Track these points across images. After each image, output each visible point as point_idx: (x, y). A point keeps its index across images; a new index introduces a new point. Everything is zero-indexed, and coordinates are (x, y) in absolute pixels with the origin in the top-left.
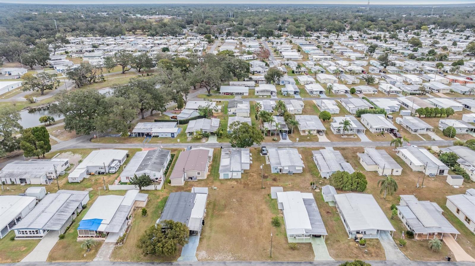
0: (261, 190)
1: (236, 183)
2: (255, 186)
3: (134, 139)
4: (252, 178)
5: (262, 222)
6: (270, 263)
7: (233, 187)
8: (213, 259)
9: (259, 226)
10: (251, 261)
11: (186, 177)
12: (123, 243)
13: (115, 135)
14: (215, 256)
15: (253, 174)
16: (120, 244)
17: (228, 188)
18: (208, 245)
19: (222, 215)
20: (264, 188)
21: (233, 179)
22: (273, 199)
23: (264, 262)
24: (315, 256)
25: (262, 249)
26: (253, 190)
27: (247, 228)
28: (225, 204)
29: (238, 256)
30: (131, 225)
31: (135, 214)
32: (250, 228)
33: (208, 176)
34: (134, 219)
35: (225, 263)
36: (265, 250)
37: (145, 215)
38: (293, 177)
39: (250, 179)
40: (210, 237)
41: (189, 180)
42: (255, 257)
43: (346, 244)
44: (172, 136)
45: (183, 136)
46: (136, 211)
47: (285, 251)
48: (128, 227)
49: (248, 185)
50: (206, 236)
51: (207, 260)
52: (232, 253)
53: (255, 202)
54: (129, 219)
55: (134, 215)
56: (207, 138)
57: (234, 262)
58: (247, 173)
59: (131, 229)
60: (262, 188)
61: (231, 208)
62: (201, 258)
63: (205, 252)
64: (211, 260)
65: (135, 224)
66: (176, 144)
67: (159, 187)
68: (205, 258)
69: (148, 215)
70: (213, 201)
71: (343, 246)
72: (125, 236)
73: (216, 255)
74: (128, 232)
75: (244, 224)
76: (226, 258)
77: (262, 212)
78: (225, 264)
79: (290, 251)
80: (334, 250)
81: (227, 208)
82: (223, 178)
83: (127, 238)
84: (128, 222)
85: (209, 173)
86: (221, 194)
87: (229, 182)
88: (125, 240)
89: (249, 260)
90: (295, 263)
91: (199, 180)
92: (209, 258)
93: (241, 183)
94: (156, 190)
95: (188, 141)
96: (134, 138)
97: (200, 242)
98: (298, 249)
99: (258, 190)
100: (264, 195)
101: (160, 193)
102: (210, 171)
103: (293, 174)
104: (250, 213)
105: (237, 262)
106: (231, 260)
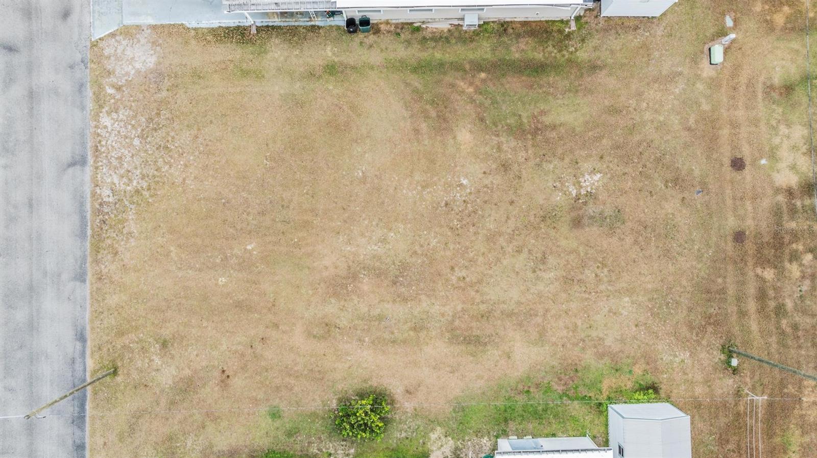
5: (380, 341)
19: (442, 118)
22: (603, 411)
28: (554, 127)
53: (575, 306)
61: (507, 166)
75: (363, 241)
81: (511, 144)
104: (461, 273)
105: (83, 218)
106: (98, 191)
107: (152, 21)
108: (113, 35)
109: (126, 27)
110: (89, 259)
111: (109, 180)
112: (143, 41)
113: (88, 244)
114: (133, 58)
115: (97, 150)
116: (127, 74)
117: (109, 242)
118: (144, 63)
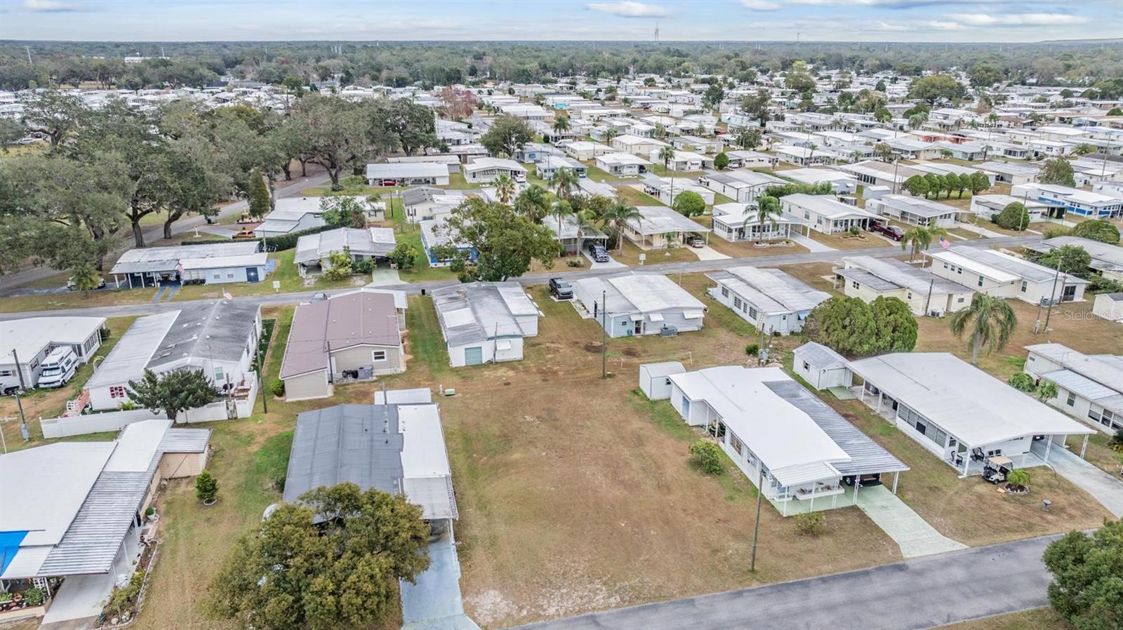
0: (602, 382)
1: (511, 373)
2: (579, 375)
3: (119, 294)
4: (557, 354)
5: (658, 468)
6: (763, 591)
7: (508, 384)
8: (540, 615)
9: (655, 482)
10: (687, 597)
11: (334, 372)
12: (132, 614)
13: (46, 291)
14: (541, 601)
15: (553, 345)
16: (120, 621)
17: (491, 389)
18: (499, 568)
19: (506, 465)
20: (609, 376)
21: (497, 363)
22: (655, 402)
23: (739, 594)
24: (896, 545)
25: (707, 551)
26: (577, 384)
27: (617, 492)
28: (502, 431)
29: (633, 588)
30: (159, 542)
31: (169, 503)
32: (626, 493)
33: (410, 365)
34: (168, 521)
35: (593, 620)
36: (718, 551)
37: (209, 501)
38: (680, 341)
39: (551, 359)
40: (493, 541)
41: (345, 381)
42: (698, 581)
43: (966, 495)
44: (250, 279)
45: (287, 277)
46: (168, 492)
47: (788, 545)
48: (148, 551)
49: (555, 373)
50: (476, 538)
51: (518, 622)
52: (604, 579)
53: (602, 415)
54: (147, 520)
55: (162, 507)
56: (367, 276)
57: (628, 611)
58: (533, 345)
59: (159, 556)
60: (604, 377)
61: (530, 442)
62: (490, 620)
63: (497, 593)
64: (536, 620)
65: (177, 534)
66: (269, 297)
67: (245, 408)
68: (509, 615)
69: (221, 500)
70: (456, 427)
71: (959, 502)
72: (140, 585)
73: (544, 596)
74: (149, 569)
75: (596, 482)
76: (590, 601)
77: (639, 441)
78: (597, 624)
79: (805, 544)
80: (942, 515)
81: (515, 443)
82: (464, 365)
83: (149, 592)
84: (144, 532)
85: (410, 357)
86: (475, 407)
87: (486, 373)
88: (140, 599)
89: (682, 593)
90: (847, 576)
91: (382, 378)
92: (525, 612)
93: (527, 371)
94: (233, 419)
95: (306, 286)
96: (119, 291)
97: (462, 563)
98: (829, 533)
99: (592, 382)
100: (620, 394)
101: (252, 427)
102: (412, 350)
103: (679, 334)
104: (601, 448)
105: (639, 609)
106: (614, 605)
107: (458, 598)
108: (474, 619)
109: (466, 611)
110: (673, 600)
111: (603, 601)
112: (477, 600)
113: (661, 602)
114: (493, 604)
115: (579, 611)
116: (507, 605)
117: (653, 592)
118: (495, 596)
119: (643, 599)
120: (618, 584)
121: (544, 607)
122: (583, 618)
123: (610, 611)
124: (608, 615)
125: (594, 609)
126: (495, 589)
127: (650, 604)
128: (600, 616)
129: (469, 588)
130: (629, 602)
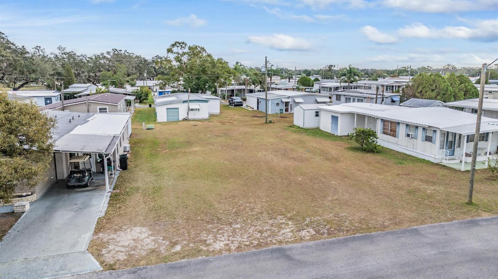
0: (266, 124)
1: (199, 123)
4: (233, 118)
5: (322, 151)
7: (196, 126)
8: (200, 251)
9: (322, 157)
10: (405, 227)
15: (230, 116)
17: (183, 127)
18: (157, 209)
19: (185, 153)
20: (270, 122)
21: (189, 120)
22: (308, 129)
23: (473, 223)
25: (402, 192)
26: (247, 125)
27: (288, 163)
28: (186, 140)
29: (328, 222)
32: (296, 163)
35: (282, 254)
39: (228, 119)
40: (157, 190)
42: (409, 214)
44: (46, 104)
49: (231, 122)
50: (137, 188)
53: (268, 134)
57: (331, 243)
61: (208, 144)
63: (145, 229)
73: (209, 231)
75: (268, 158)
77: (301, 142)
81: (196, 144)
82: (166, 120)
86: (168, 132)
87: (181, 123)
89: (396, 224)
97: (111, 205)
99: (258, 125)
100: (280, 127)
104: (269, 145)
106: (308, 238)
108: (99, 256)
109: (90, 248)
110: (388, 230)
111: (291, 234)
112: (112, 236)
113: (373, 233)
114: (134, 240)
115: (259, 245)
116: (155, 240)
117: (357, 224)
118: (141, 233)
119: (347, 231)
120: (308, 219)
121: (208, 242)
122: (265, 251)
123: (305, 243)
124: (302, 247)
125: (280, 242)
126: (143, 225)
127: (357, 235)
128: (290, 249)
129: (108, 226)
130: (329, 234)
